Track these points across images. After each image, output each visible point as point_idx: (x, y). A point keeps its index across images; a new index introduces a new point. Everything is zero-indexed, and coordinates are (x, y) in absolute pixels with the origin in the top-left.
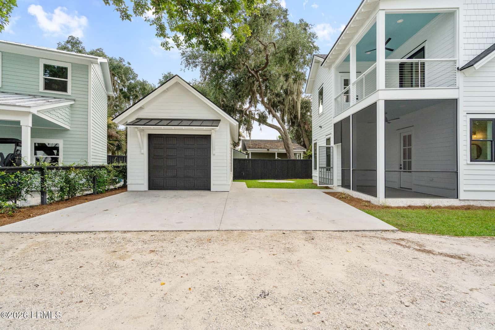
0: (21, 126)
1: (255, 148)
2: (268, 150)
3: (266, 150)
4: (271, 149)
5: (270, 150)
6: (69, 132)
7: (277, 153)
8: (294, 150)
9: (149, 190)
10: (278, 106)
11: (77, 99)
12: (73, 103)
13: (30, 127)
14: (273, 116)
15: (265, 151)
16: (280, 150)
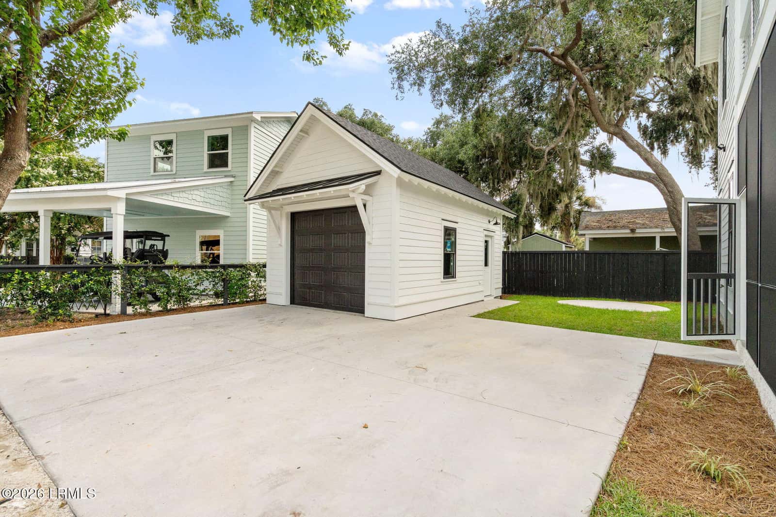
0: (112, 214)
1: (600, 228)
2: (633, 231)
3: (628, 231)
4: (640, 228)
5: (637, 231)
6: (229, 220)
7: (661, 237)
8: (699, 229)
9: (291, 304)
10: (679, 125)
11: (237, 174)
12: (232, 179)
13: (123, 216)
14: (662, 154)
15: (625, 233)
16: (666, 230)
